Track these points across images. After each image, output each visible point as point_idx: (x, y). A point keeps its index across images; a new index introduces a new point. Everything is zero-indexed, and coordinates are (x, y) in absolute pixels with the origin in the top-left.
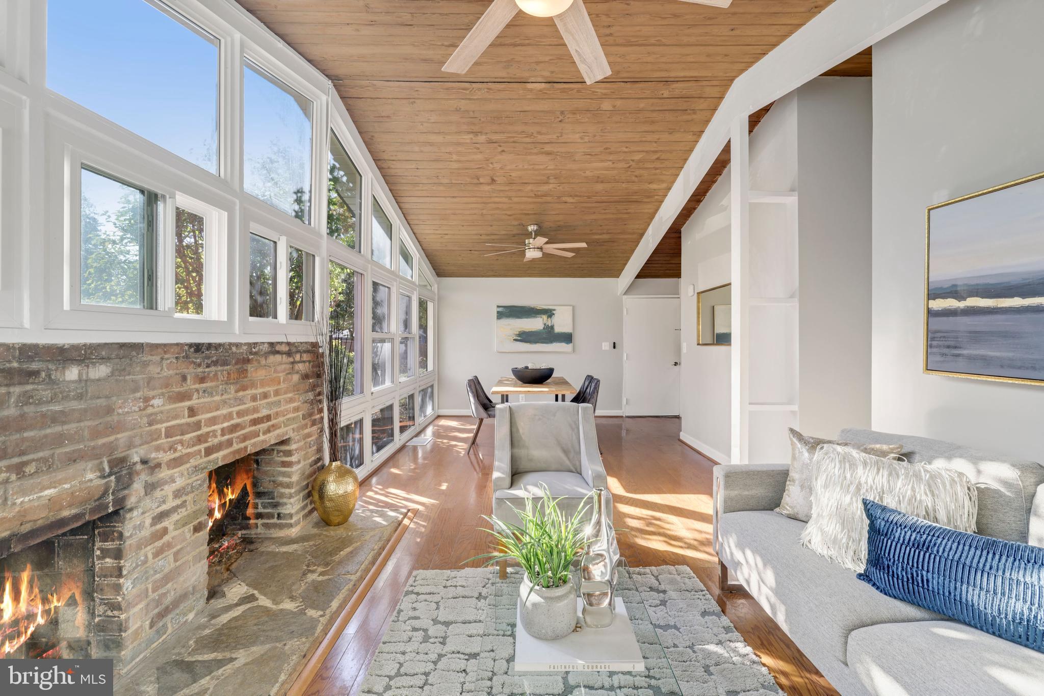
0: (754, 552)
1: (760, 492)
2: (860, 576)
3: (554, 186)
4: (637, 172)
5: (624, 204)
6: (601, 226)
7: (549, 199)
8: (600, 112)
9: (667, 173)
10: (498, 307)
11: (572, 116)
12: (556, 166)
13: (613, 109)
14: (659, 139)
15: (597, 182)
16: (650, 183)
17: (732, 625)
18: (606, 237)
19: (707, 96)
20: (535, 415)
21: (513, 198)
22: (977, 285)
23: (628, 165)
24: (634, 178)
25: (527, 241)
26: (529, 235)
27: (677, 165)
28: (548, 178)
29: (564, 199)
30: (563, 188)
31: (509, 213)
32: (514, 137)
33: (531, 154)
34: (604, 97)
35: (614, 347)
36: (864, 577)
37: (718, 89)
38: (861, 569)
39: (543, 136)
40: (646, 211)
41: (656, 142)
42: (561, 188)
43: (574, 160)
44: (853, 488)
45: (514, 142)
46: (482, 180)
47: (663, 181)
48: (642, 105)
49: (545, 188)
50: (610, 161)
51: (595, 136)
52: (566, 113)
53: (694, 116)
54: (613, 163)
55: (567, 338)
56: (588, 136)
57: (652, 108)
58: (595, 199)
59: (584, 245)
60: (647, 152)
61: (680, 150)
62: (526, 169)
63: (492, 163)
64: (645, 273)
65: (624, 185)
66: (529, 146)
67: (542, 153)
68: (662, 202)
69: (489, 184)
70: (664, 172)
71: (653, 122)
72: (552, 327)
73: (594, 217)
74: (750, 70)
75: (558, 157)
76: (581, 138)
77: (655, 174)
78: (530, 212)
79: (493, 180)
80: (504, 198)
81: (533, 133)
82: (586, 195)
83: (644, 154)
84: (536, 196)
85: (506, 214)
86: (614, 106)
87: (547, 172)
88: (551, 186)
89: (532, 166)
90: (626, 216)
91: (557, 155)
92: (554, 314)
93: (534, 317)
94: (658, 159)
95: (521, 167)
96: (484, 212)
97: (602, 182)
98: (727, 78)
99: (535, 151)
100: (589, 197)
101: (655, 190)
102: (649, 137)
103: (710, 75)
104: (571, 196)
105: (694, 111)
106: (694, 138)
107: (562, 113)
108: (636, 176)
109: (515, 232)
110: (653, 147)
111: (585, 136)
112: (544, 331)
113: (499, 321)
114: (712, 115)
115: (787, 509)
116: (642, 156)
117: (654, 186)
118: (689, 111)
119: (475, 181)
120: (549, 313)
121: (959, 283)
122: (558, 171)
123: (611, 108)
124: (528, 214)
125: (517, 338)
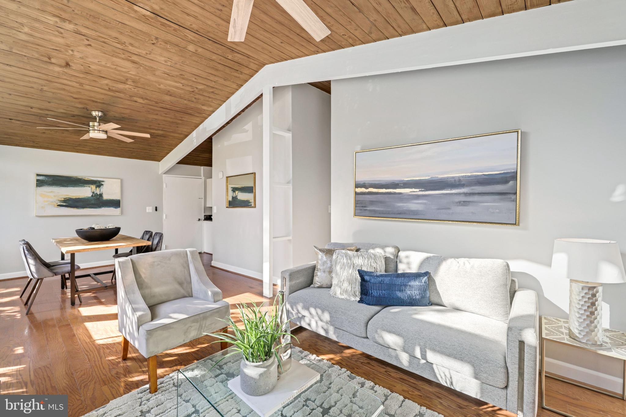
0: (315, 308)
1: (301, 280)
2: (359, 302)
3: (130, 87)
4: (197, 96)
5: (182, 113)
6: (159, 124)
7: (122, 95)
8: (185, 50)
9: (215, 102)
10: (38, 175)
11: (164, 44)
12: (138, 73)
13: (195, 52)
14: (217, 81)
15: (167, 94)
16: (203, 105)
17: (301, 349)
18: (160, 132)
19: (250, 68)
20: (154, 262)
21: (84, 85)
22: (372, 183)
23: (193, 90)
24: (193, 99)
25: (91, 124)
26: (94, 119)
27: (222, 100)
28: (127, 80)
29: (135, 99)
30: (138, 91)
31: (75, 96)
32: (106, 39)
33: (116, 57)
34: (191, 41)
35: (156, 210)
36: (361, 301)
37: (256, 66)
38: (358, 299)
39: (133, 48)
40: (194, 121)
41: (215, 82)
42: (136, 90)
43: (154, 74)
44: (352, 267)
45: (104, 42)
46: (53, 60)
47: (211, 106)
48: (214, 57)
49: (121, 86)
50: (182, 83)
51: (176, 64)
52: (160, 40)
53: (241, 76)
54: (183, 86)
55: (116, 204)
56: (171, 62)
57: (219, 62)
58: (161, 105)
59: (148, 136)
60: (207, 86)
61: (227, 92)
62: (108, 67)
63: (72, 50)
64: (185, 161)
65: (185, 102)
66: (118, 51)
67: (129, 60)
68: (206, 118)
69: (60, 66)
70: (214, 101)
71: (217, 70)
72: (101, 195)
73: (155, 117)
74: (276, 64)
75: (141, 67)
76: (166, 62)
77: (208, 101)
78: (98, 101)
79: (67, 65)
80: (75, 83)
81: (125, 42)
82: (155, 100)
83: (205, 86)
84: (110, 90)
85: (72, 97)
86: (196, 51)
87: (128, 75)
88: (127, 86)
89: (115, 67)
90: (180, 122)
91: (142, 66)
92: (103, 185)
93: (82, 186)
94: (212, 92)
95: (103, 63)
96: (45, 88)
97: (170, 95)
98: (263, 63)
99: (123, 56)
100: (157, 103)
101: (204, 110)
102: (212, 78)
103: (257, 57)
104: (142, 98)
105: (242, 73)
106: (237, 87)
107: (157, 38)
108: (195, 98)
109: (76, 112)
110: (212, 84)
111: (169, 61)
112: (92, 198)
113: (39, 188)
114: (250, 78)
115: (317, 284)
116: (203, 87)
117: (204, 108)
118: (239, 72)
119: (47, 59)
120: (98, 184)
121: (366, 182)
122: (138, 78)
123: (193, 50)
124: (96, 102)
125: (62, 204)
